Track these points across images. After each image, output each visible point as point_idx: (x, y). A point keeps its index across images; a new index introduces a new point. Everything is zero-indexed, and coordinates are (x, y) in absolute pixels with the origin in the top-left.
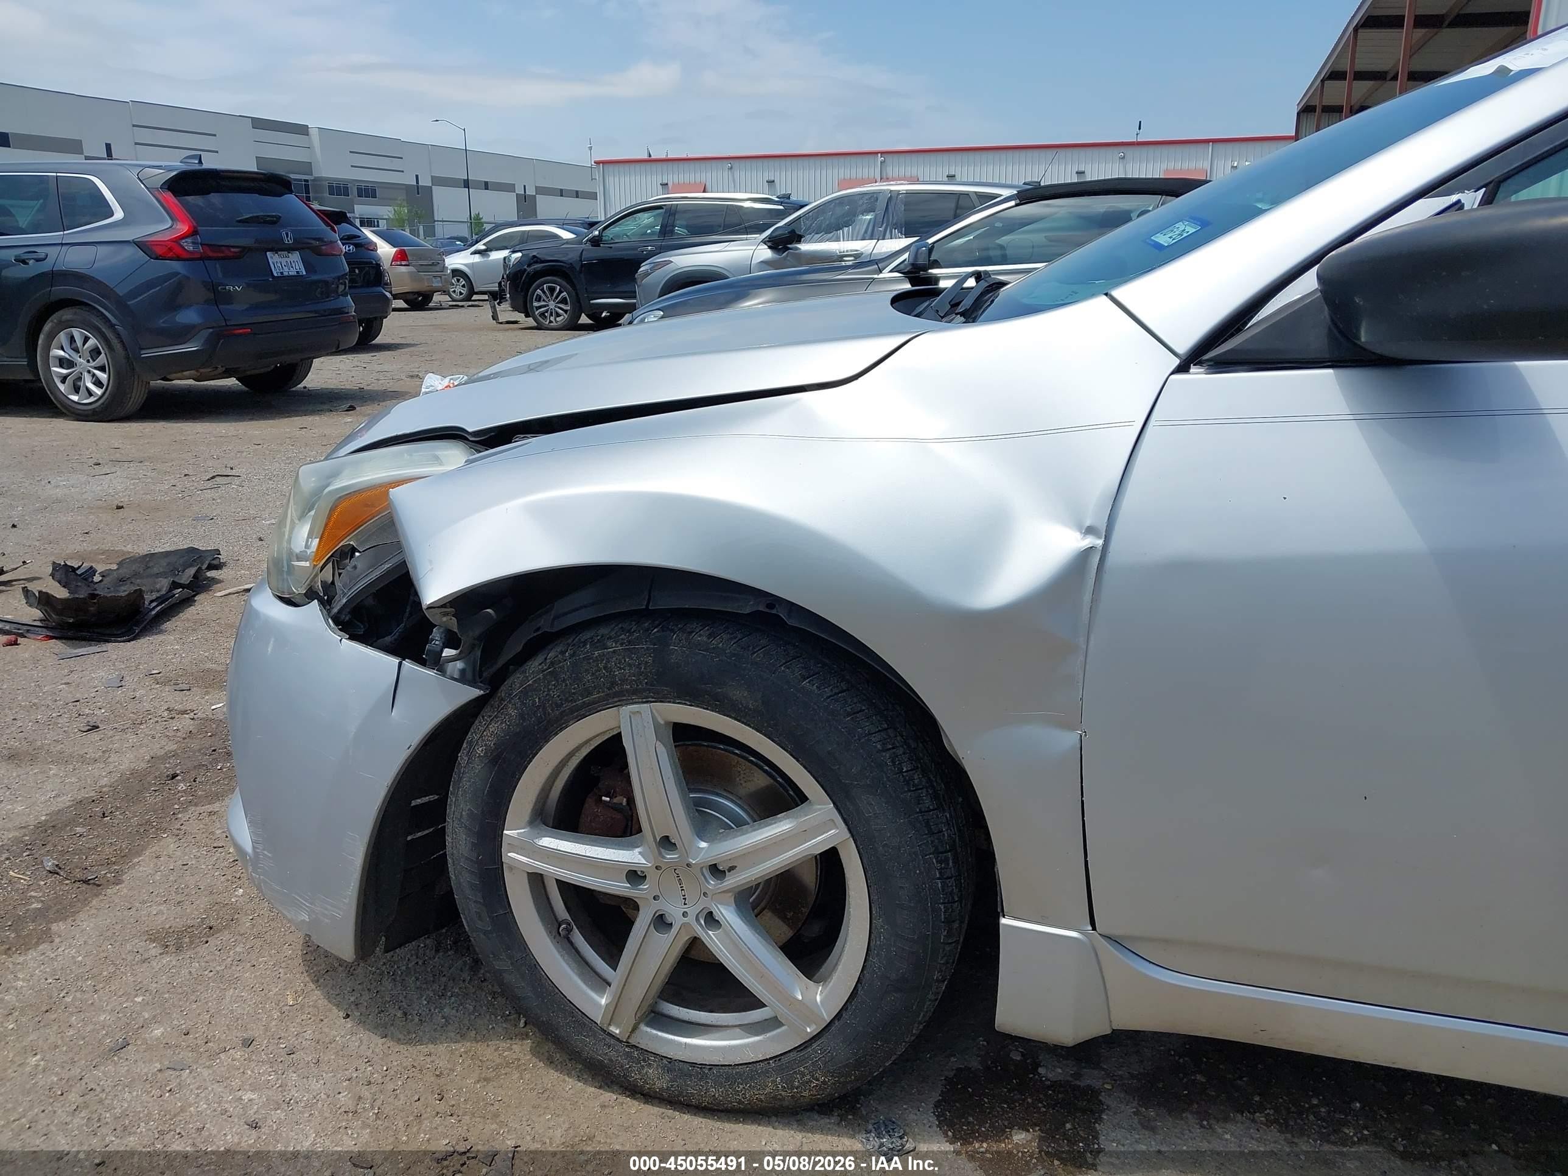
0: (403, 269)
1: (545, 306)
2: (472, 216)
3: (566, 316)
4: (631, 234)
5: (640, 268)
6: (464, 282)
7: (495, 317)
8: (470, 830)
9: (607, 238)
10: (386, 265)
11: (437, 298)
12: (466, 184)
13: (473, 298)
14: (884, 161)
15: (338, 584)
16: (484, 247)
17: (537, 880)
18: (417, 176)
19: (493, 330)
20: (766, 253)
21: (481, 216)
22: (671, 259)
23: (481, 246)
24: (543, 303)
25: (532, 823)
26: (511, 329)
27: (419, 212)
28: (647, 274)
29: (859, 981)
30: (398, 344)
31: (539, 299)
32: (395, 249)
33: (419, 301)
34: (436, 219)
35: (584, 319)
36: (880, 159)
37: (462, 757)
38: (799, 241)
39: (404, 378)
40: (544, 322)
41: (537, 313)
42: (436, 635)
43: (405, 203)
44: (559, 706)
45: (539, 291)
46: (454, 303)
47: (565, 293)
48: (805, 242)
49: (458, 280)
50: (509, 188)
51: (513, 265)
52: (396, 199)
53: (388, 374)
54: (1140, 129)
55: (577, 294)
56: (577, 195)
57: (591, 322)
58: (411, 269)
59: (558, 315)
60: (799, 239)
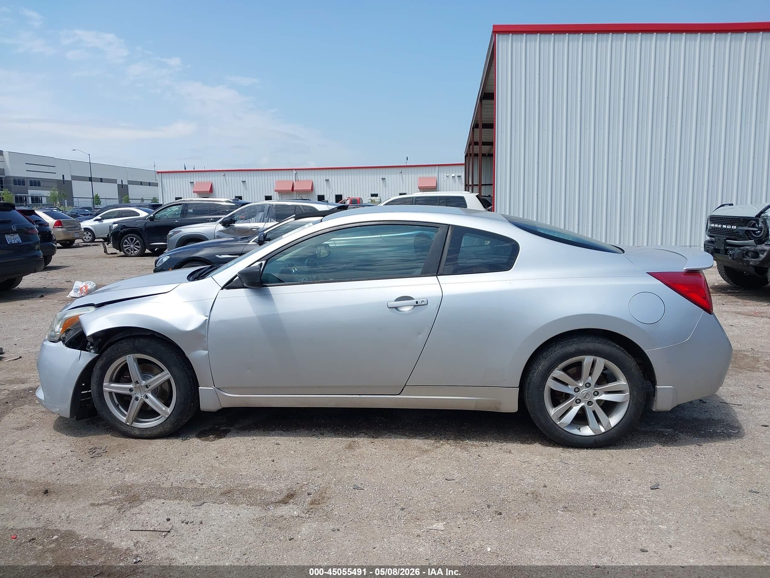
0: (60, 230)
1: (129, 247)
2: (94, 195)
3: (139, 251)
4: (168, 215)
5: (168, 233)
6: (90, 234)
7: (105, 251)
8: (96, 384)
9: (157, 217)
10: (51, 227)
11: (77, 241)
12: (91, 179)
13: (95, 241)
14: (297, 173)
15: (66, 337)
16: (100, 218)
17: (110, 393)
18: (63, 176)
19: (105, 257)
20: (221, 227)
21: (99, 196)
22: (181, 230)
23: (98, 217)
24: (128, 245)
25: (109, 382)
26: (113, 257)
27: (65, 194)
28: (171, 236)
29: (175, 405)
30: (59, 266)
31: (126, 243)
32: (56, 221)
33: (68, 244)
34: (74, 197)
35: (147, 251)
36: (294, 172)
37: (94, 369)
38: (234, 223)
39: (64, 282)
40: (128, 253)
41: (125, 250)
42: (89, 344)
43: (56, 189)
44: (114, 356)
45: (126, 240)
46: (85, 244)
47: (138, 241)
48: (236, 223)
49: (87, 233)
50: (114, 181)
51: (114, 229)
52: (52, 187)
53: (56, 281)
54: (407, 160)
55: (143, 241)
56: (150, 184)
57: (150, 252)
58: (64, 229)
59: (135, 250)
60: (234, 222)
